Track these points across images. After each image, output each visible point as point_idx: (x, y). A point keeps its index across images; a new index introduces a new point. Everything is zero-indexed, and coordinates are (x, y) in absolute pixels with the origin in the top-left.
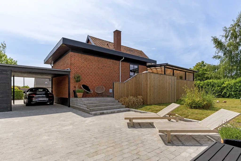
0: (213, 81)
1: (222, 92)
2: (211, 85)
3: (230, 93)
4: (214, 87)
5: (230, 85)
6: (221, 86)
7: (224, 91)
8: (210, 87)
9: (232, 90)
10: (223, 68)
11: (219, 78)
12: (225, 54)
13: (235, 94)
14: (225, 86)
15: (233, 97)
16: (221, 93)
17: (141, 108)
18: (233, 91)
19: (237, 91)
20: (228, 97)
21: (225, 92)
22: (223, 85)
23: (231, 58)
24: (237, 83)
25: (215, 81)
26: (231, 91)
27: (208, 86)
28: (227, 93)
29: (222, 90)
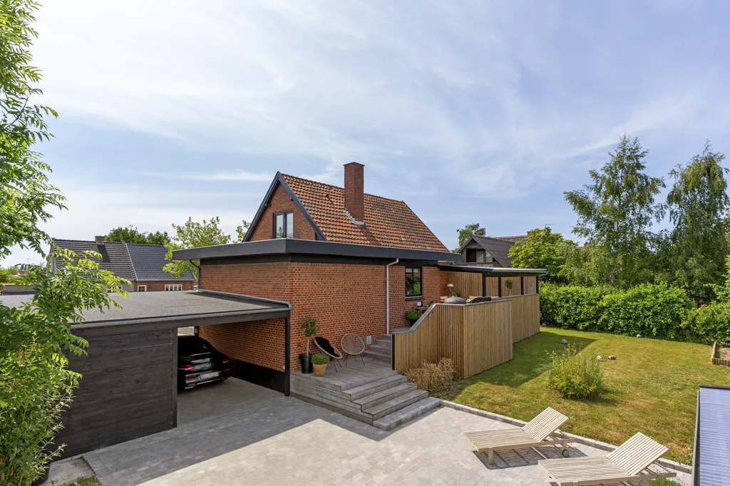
0: (577, 291)
1: (599, 317)
2: (574, 300)
3: (615, 322)
4: (581, 305)
5: (615, 303)
6: (595, 304)
7: (603, 317)
8: (572, 305)
9: (619, 316)
10: (596, 262)
11: (590, 284)
12: (598, 227)
13: (627, 325)
14: (604, 305)
15: (622, 332)
16: (597, 321)
17: (459, 393)
18: (622, 318)
19: (630, 318)
20: (612, 331)
21: (604, 319)
22: (600, 303)
23: (612, 236)
24: (629, 300)
25: (583, 290)
26: (618, 319)
27: (567, 302)
28: (608, 322)
29: (597, 314)
